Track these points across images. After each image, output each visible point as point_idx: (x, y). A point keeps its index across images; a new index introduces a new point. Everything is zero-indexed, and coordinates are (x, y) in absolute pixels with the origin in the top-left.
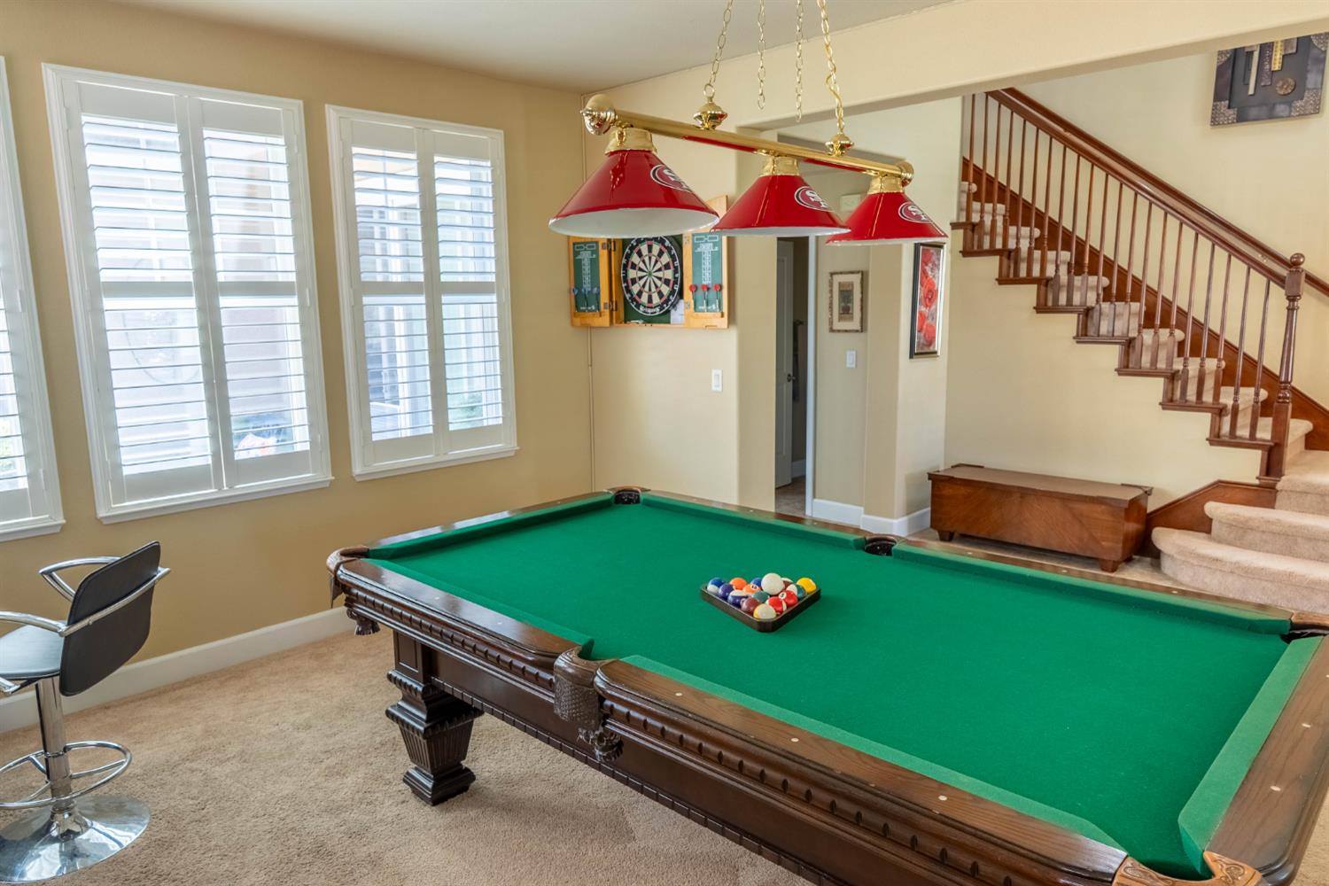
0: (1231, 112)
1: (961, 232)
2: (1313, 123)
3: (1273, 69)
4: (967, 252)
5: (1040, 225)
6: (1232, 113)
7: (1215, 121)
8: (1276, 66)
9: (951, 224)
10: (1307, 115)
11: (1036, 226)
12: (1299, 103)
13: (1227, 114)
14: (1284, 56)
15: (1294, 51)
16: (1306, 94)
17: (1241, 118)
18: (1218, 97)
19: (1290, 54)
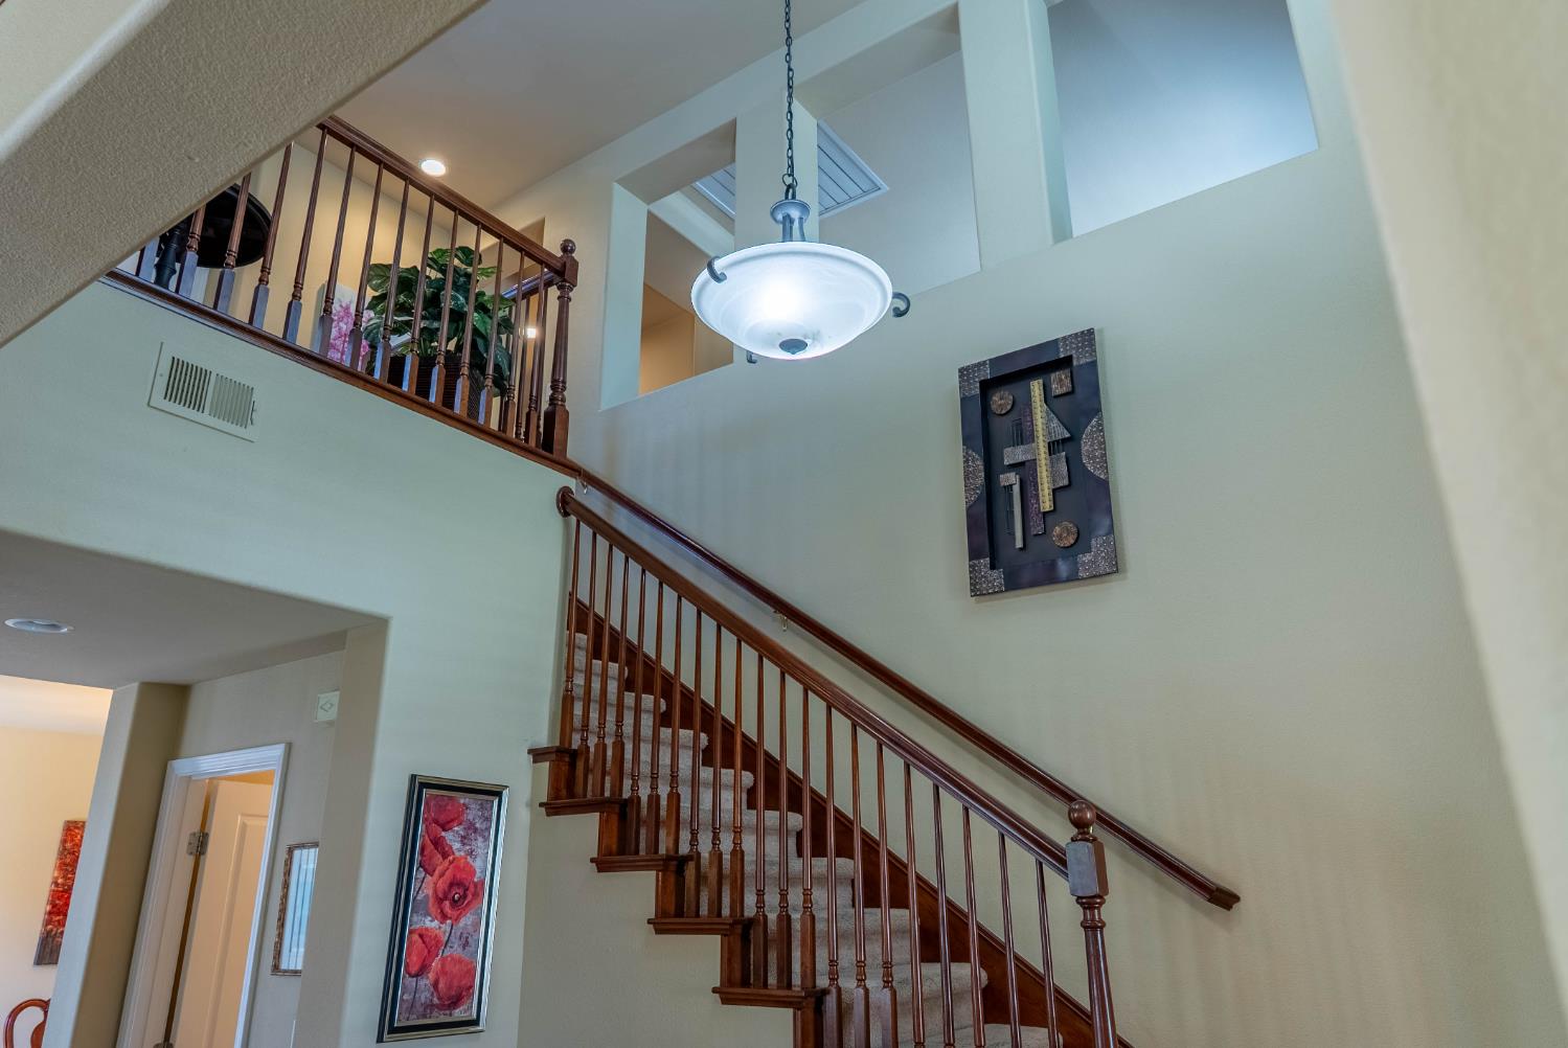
0: (995, 573)
1: (545, 766)
2: (1114, 588)
3: (1042, 510)
4: (553, 807)
5: (749, 765)
6: (997, 577)
7: (977, 590)
8: (1046, 504)
9: (530, 751)
10: (1100, 575)
11: (744, 768)
12: (1087, 558)
13: (990, 579)
14: (1054, 491)
15: (1066, 482)
16: (1093, 542)
17: (1013, 584)
18: (974, 554)
19: (1061, 487)
